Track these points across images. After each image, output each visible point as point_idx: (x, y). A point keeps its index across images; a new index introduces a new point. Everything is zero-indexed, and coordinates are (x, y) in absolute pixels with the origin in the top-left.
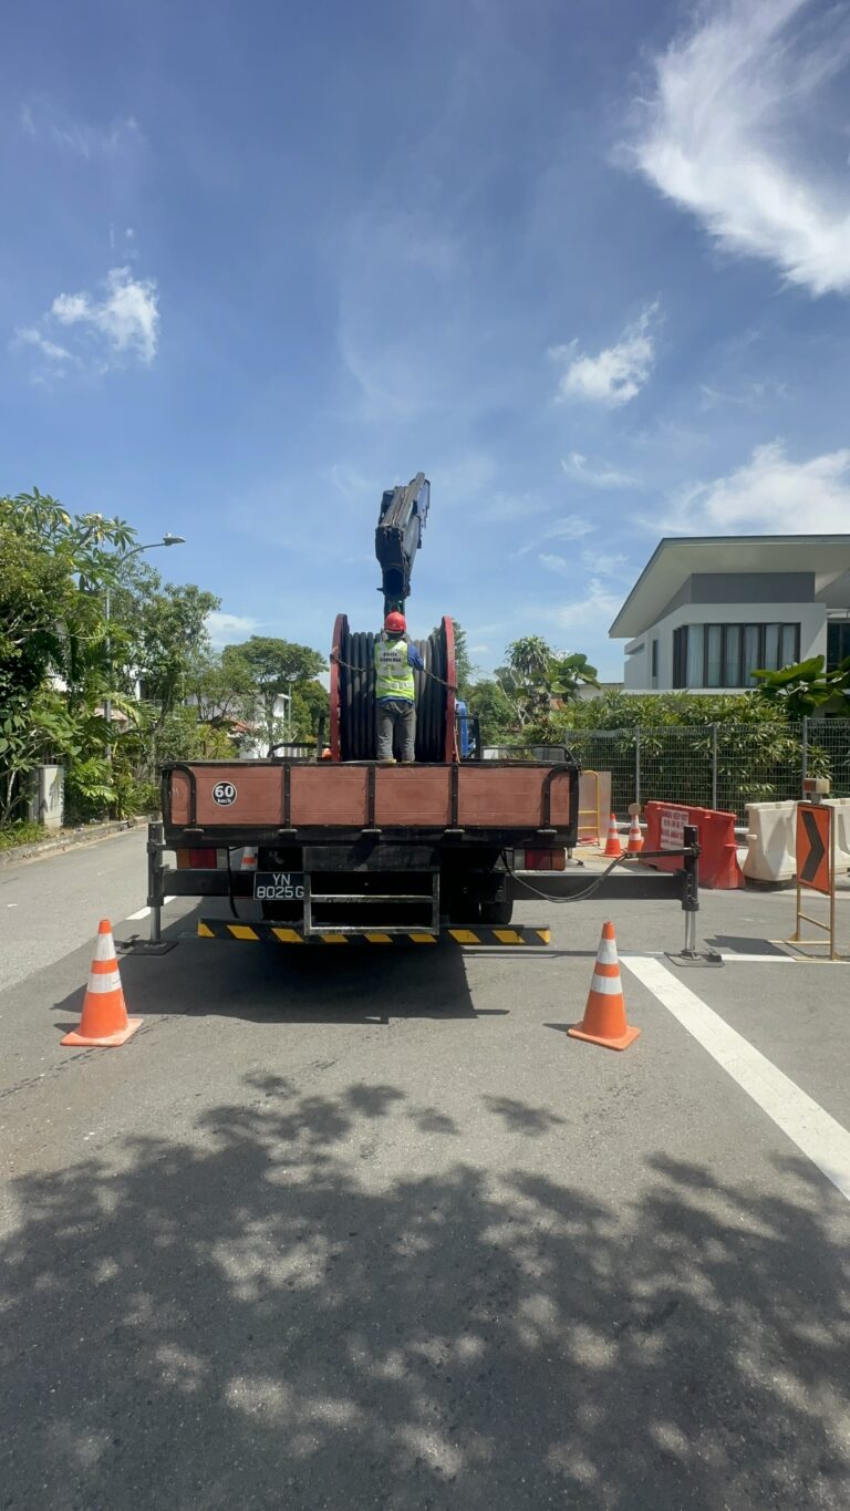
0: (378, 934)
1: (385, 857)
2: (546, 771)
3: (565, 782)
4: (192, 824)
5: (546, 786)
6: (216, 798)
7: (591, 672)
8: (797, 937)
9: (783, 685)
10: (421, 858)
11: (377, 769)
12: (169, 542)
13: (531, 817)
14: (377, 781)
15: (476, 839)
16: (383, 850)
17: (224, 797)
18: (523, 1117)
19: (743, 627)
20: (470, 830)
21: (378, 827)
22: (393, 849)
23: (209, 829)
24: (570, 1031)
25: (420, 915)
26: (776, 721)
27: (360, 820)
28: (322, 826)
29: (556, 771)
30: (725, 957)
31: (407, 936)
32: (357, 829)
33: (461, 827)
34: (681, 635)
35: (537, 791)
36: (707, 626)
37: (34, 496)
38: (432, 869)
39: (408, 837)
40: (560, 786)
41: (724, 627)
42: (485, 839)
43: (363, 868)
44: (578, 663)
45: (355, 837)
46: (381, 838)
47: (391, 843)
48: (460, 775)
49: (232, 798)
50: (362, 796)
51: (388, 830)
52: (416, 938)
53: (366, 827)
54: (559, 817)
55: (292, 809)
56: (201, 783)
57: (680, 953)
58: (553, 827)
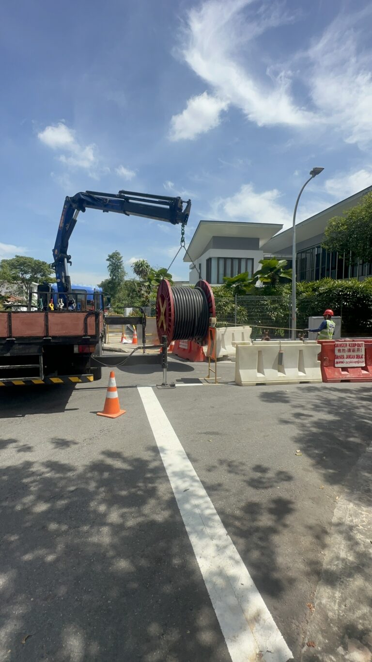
0: (18, 381)
1: (17, 350)
2: (85, 314)
3: (94, 318)
5: (86, 319)
7: (169, 276)
8: (209, 377)
9: (234, 283)
10: (33, 351)
11: (12, 314)
13: (80, 332)
14: (12, 319)
15: (57, 341)
16: (16, 347)
18: (62, 443)
19: (232, 259)
20: (54, 337)
21: (14, 337)
22: (21, 347)
24: (98, 413)
25: (35, 373)
26: (229, 297)
27: (5, 335)
29: (90, 313)
30: (176, 385)
31: (31, 381)
32: (4, 338)
33: (50, 337)
34: (209, 261)
35: (82, 321)
36: (219, 258)
38: (39, 354)
39: (26, 341)
40: (91, 320)
41: (225, 259)
42: (61, 341)
43: (8, 355)
44: (164, 272)
45: (3, 342)
46: (15, 342)
47: (20, 344)
48: (49, 316)
50: (6, 325)
51: (18, 338)
52: (36, 382)
53: (8, 337)
54: (91, 332)
57: (161, 384)
58: (89, 336)
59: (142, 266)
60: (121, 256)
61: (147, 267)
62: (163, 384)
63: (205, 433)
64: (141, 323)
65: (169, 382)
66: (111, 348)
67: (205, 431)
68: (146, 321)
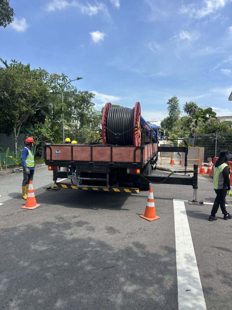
0: (95, 188)
1: (95, 169)
2: (135, 148)
3: (140, 151)
4: (51, 160)
5: (135, 152)
6: (56, 154)
7: (214, 113)
10: (103, 171)
11: (93, 147)
12: (78, 79)
14: (93, 150)
15: (117, 165)
17: (58, 154)
20: (115, 162)
21: (93, 161)
23: (55, 161)
27: (89, 159)
28: (80, 161)
29: (138, 148)
30: (204, 203)
31: (102, 189)
32: (88, 162)
33: (113, 162)
37: (39, 69)
38: (107, 172)
39: (100, 164)
40: (138, 152)
42: (119, 165)
43: (90, 172)
44: (209, 111)
45: (88, 164)
46: (94, 164)
47: (96, 166)
48: (113, 149)
49: (60, 154)
50: (90, 153)
51: (96, 162)
52: (104, 190)
53: (90, 161)
54: (138, 160)
55: (73, 157)
56: (53, 150)
57: (192, 201)
58: (136, 163)
59: (191, 107)
60: (177, 100)
61: (195, 107)
62: (193, 201)
63: (217, 248)
64: (184, 151)
65: (199, 200)
66: (162, 168)
67: (218, 246)
68: (188, 150)
